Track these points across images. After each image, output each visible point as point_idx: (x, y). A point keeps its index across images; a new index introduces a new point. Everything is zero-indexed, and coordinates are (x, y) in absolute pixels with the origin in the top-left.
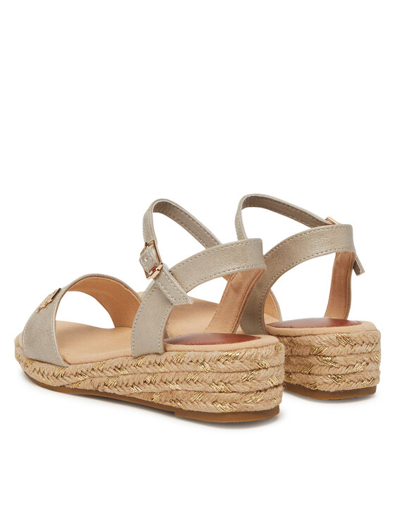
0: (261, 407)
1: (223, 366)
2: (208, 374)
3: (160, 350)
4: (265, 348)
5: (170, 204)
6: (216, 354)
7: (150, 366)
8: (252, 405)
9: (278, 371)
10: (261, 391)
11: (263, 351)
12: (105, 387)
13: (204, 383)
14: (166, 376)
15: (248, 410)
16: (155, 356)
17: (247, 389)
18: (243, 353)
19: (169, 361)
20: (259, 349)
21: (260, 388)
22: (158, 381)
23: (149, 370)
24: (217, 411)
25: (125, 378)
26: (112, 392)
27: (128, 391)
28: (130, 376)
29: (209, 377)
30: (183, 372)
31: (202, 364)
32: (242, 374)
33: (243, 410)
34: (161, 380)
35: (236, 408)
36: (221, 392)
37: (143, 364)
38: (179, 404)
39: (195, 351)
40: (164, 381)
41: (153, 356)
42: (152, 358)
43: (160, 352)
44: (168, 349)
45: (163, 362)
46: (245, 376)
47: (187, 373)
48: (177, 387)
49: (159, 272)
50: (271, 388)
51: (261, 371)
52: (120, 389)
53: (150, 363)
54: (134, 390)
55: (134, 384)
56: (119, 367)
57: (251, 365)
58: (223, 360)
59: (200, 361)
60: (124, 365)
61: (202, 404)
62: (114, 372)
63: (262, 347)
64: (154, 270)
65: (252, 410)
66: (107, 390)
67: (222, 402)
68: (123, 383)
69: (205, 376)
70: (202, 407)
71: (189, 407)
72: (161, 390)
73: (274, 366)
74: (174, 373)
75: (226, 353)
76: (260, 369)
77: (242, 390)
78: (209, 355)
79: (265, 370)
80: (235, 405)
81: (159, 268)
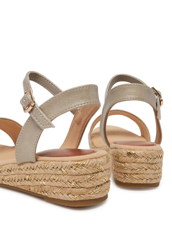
0: (99, 196)
1: (75, 171)
2: (65, 176)
3: (34, 160)
4: (101, 158)
5: (38, 75)
6: (69, 163)
7: (27, 170)
8: (94, 195)
9: (109, 172)
10: (98, 186)
11: (100, 160)
12: (3, 181)
13: (62, 182)
14: (37, 177)
15: (91, 198)
16: (31, 164)
17: (90, 185)
18: (87, 162)
19: (39, 167)
20: (98, 159)
21: (98, 184)
22: (33, 179)
23: (27, 172)
24: (70, 200)
25: (13, 176)
26: (7, 184)
27: (16, 184)
28: (16, 176)
29: (66, 178)
30: (48, 174)
31: (60, 169)
32: (87, 176)
33: (87, 199)
34: (34, 179)
35: (83, 198)
36: (73, 188)
37: (23, 168)
38: (46, 194)
39: (55, 161)
40: (36, 179)
41: (29, 164)
42: (29, 165)
43: (33, 161)
44: (38, 159)
45: (35, 168)
46: (89, 177)
47: (50, 175)
48: (44, 183)
49: (32, 107)
50: (105, 183)
51: (99, 173)
52: (11, 182)
53: (27, 168)
54: (19, 184)
55: (19, 180)
56: (10, 170)
57: (93, 170)
58: (74, 167)
59: (59, 168)
60: (13, 169)
61: (60, 195)
62: (7, 173)
63: (99, 158)
64: (29, 106)
65: (93, 198)
66: (4, 183)
67: (74, 194)
68: (13, 179)
69: (62, 178)
70: (61, 197)
71: (53, 196)
72: (34, 184)
73: (106, 170)
74: (42, 175)
75: (77, 163)
76: (98, 172)
77: (88, 186)
78: (65, 164)
79: (101, 173)
80: (83, 196)
81: (33, 105)
